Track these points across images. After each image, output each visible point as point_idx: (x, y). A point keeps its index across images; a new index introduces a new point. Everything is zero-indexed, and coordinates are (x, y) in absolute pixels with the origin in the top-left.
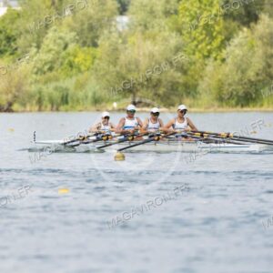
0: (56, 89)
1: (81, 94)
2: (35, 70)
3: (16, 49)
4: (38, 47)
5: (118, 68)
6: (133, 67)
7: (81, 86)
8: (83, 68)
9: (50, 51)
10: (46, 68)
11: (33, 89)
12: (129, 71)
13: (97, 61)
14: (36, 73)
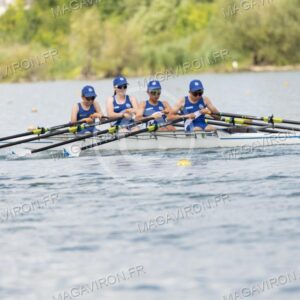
0: (170, 50)
1: (197, 55)
2: (146, 30)
3: (123, 9)
4: (148, 4)
5: (237, 25)
6: (253, 22)
7: (196, 46)
8: (198, 26)
9: (161, 8)
10: (158, 27)
11: (145, 50)
12: (249, 27)
13: (213, 18)
14: (147, 34)
